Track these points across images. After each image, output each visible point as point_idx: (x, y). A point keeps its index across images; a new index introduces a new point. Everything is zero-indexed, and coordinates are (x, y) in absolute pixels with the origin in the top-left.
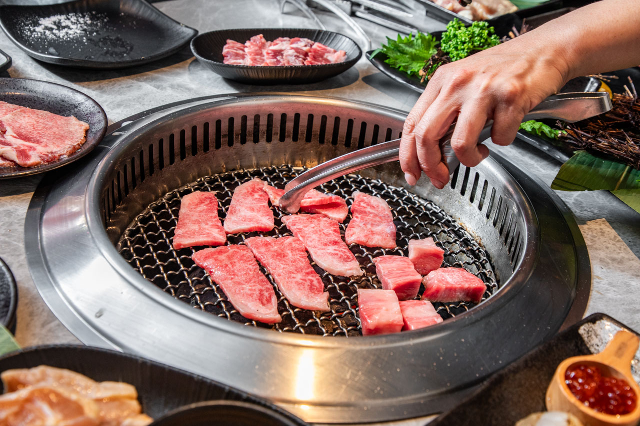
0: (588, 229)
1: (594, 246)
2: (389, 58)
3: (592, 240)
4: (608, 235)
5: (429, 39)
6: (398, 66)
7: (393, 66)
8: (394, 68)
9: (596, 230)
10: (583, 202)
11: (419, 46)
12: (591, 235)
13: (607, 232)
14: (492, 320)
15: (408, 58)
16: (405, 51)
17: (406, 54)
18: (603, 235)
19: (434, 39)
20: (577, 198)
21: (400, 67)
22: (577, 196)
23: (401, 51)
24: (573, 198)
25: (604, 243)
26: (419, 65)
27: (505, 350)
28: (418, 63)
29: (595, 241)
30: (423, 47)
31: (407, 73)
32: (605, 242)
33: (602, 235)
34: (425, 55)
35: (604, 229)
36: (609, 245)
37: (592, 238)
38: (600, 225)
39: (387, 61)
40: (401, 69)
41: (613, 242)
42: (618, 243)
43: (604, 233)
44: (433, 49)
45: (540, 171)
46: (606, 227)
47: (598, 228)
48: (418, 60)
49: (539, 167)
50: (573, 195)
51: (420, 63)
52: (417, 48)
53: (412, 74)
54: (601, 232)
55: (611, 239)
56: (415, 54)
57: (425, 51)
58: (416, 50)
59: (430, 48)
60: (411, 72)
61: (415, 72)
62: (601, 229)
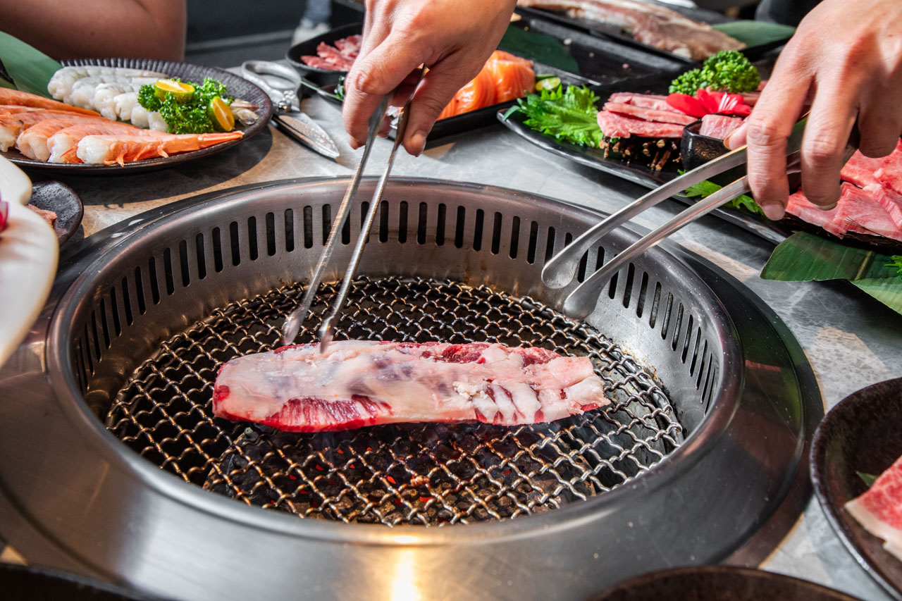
0: (818, 350)
1: (829, 376)
2: (529, 118)
3: (825, 366)
4: (848, 358)
5: (585, 94)
6: (543, 128)
7: (535, 129)
8: (538, 132)
9: (829, 351)
10: (806, 312)
11: (572, 103)
12: (822, 360)
13: (845, 355)
14: (676, 491)
15: (557, 119)
16: (553, 110)
17: (553, 113)
18: (841, 360)
19: (592, 94)
20: (796, 307)
21: (544, 130)
22: (797, 305)
23: (547, 109)
24: (790, 307)
25: (844, 371)
26: (572, 127)
27: (698, 538)
28: (571, 125)
29: (829, 368)
30: (578, 104)
31: (555, 137)
32: (845, 369)
33: (838, 359)
34: (581, 114)
35: (841, 351)
36: (851, 374)
37: (824, 364)
38: (834, 344)
39: (527, 122)
40: (547, 132)
41: (856, 368)
42: (864, 370)
43: (841, 355)
44: (591, 108)
45: (739, 271)
46: (844, 347)
47: (833, 349)
48: (572, 122)
49: (737, 266)
50: (790, 303)
51: (574, 125)
52: (569, 106)
53: (562, 138)
54: (837, 355)
55: (852, 364)
56: (567, 114)
57: (581, 110)
58: (568, 109)
59: (587, 107)
60: (561, 136)
61: (566, 136)
62: (836, 350)
